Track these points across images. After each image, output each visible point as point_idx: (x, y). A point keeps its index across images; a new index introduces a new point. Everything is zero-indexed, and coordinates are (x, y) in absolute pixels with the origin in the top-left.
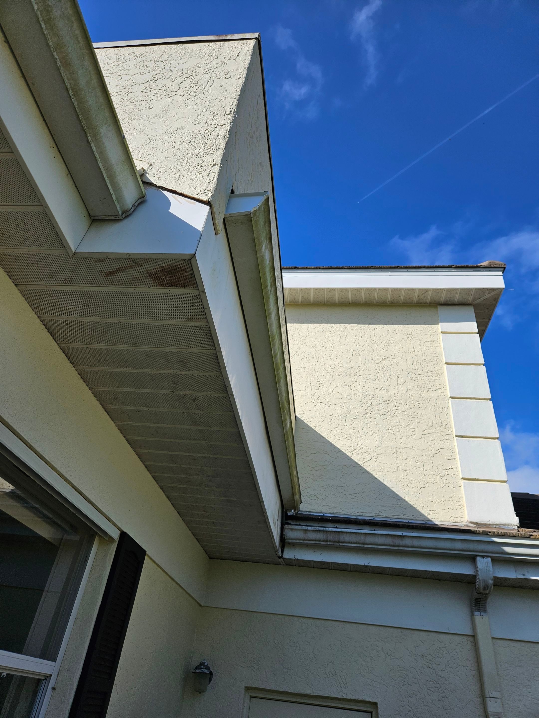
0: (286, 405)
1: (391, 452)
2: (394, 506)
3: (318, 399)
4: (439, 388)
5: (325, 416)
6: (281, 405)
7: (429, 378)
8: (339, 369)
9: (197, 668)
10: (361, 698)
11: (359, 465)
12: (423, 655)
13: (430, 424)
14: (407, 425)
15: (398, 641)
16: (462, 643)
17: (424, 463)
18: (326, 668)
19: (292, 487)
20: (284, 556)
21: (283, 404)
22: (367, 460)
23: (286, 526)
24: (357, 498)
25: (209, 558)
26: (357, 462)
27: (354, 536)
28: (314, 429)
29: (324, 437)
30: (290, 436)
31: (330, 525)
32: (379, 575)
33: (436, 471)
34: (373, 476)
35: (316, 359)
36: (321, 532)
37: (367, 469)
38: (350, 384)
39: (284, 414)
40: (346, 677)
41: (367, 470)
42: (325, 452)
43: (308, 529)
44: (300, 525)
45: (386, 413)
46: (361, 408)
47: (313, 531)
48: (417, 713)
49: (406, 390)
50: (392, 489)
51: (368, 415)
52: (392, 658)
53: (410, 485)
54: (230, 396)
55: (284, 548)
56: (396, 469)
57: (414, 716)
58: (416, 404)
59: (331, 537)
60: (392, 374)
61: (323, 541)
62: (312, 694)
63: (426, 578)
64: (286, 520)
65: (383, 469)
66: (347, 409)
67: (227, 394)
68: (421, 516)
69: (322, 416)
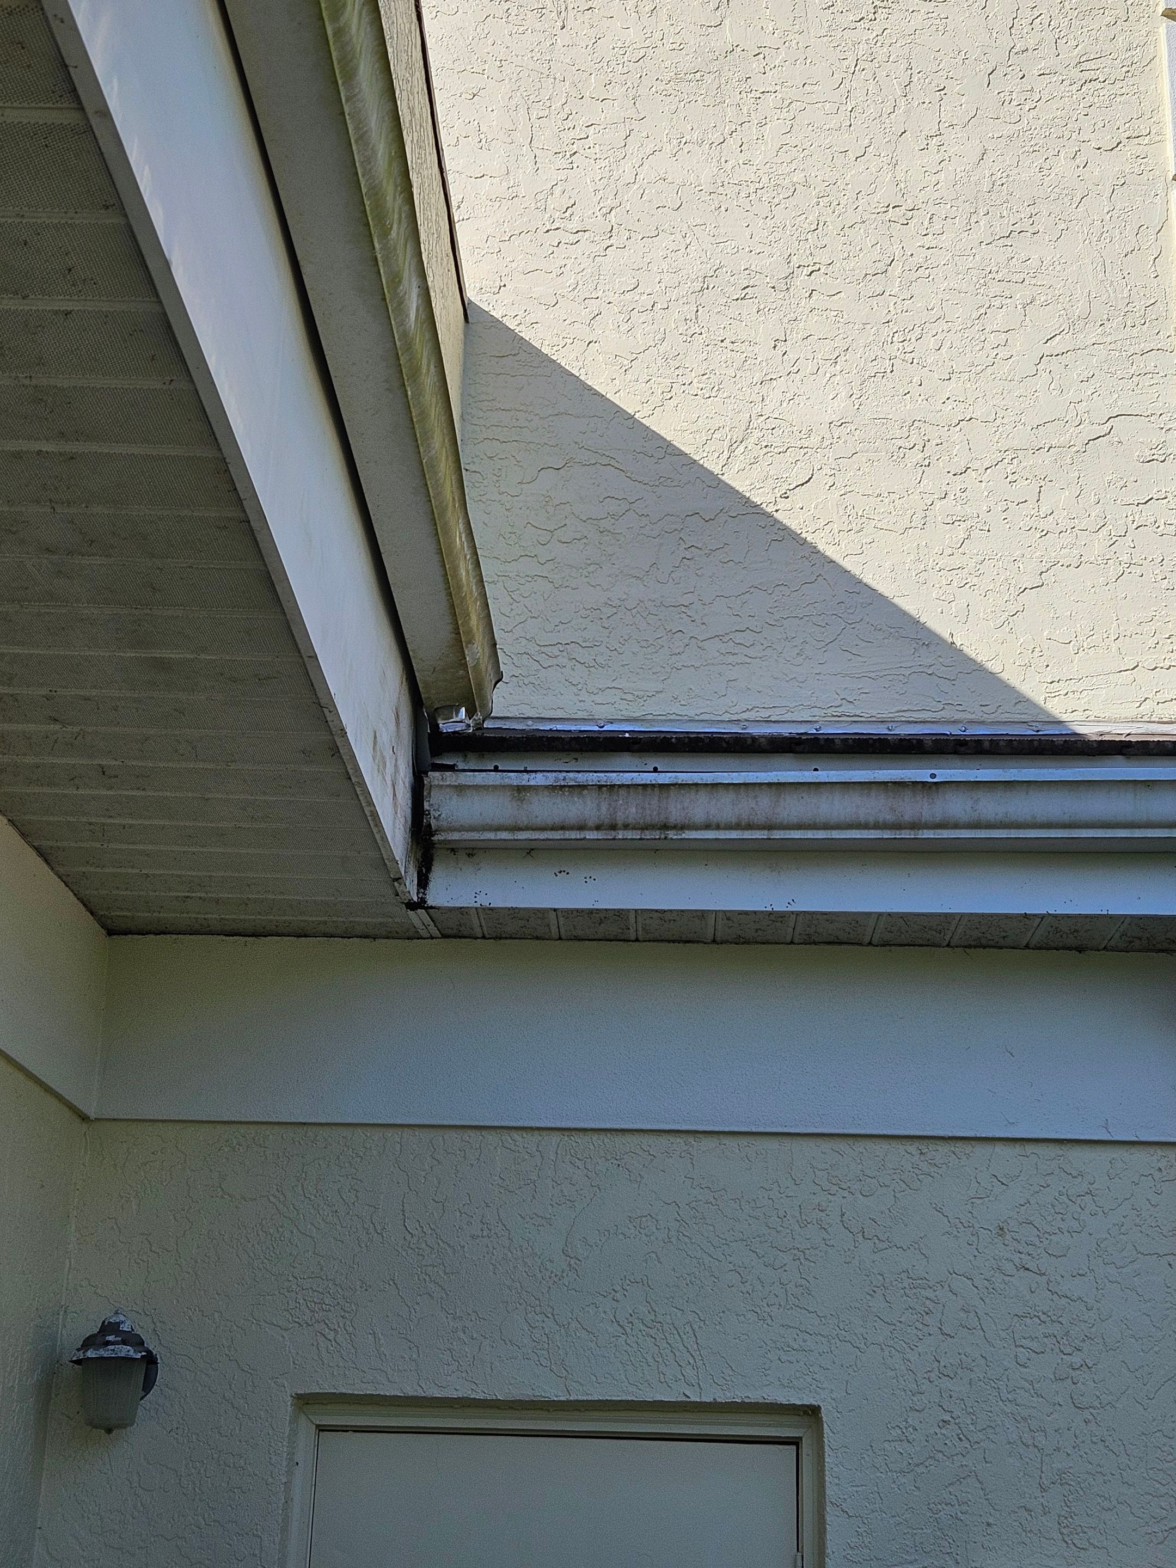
0: (393, 201)
1: (900, 443)
2: (903, 671)
3: (567, 214)
4: (1127, 134)
5: (600, 294)
6: (367, 203)
7: (1084, 88)
8: (668, 63)
9: (88, 1343)
10: (754, 1396)
11: (755, 510)
12: (1001, 1229)
13: (1080, 308)
14: (975, 315)
15: (904, 1186)
16: (1157, 1175)
17: (1043, 483)
18: (617, 1301)
19: (452, 607)
20: (430, 902)
21: (376, 191)
22: (792, 487)
23: (434, 776)
24: (746, 651)
25: (104, 932)
26: (748, 495)
27: (727, 798)
28: (554, 358)
29: (597, 393)
30: (425, 361)
31: (626, 761)
32: (837, 947)
33: (1093, 514)
34: (815, 551)
35: (554, 14)
36: (585, 792)
37: (793, 525)
38: (716, 137)
39: (385, 247)
40: (697, 1330)
41: (793, 527)
42: (605, 461)
43: (532, 783)
44: (496, 769)
45: (881, 266)
46: (767, 250)
47: (551, 788)
48: (972, 1428)
49: (979, 151)
50: (896, 600)
51: (801, 278)
52: (881, 1246)
53: (975, 580)
54: (94, 121)
55: (429, 870)
56: (920, 514)
57: (960, 1439)
58: (1018, 216)
59: (630, 809)
60: (915, 79)
61: (598, 828)
62: (562, 1399)
63: (1027, 947)
64: (436, 753)
65: (864, 519)
66: (704, 259)
67: (78, 109)
68: (1019, 706)
69: (587, 295)
